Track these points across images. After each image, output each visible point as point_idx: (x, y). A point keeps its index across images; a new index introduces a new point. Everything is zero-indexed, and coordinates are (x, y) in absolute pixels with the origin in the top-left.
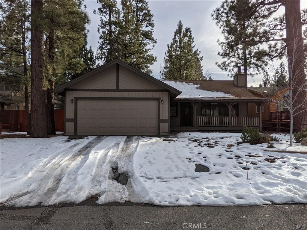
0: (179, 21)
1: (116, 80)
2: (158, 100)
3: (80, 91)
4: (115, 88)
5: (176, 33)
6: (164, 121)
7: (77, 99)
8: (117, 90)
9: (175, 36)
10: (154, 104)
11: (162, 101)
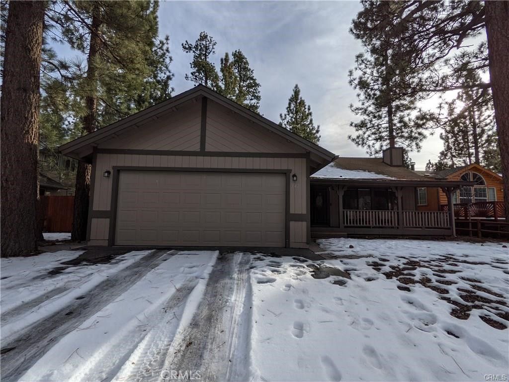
0: (295, 86)
1: (199, 133)
2: (285, 173)
3: (125, 154)
4: (197, 148)
5: (291, 100)
6: (298, 218)
7: (118, 171)
8: (203, 153)
9: (290, 104)
10: (278, 182)
11: (294, 176)
